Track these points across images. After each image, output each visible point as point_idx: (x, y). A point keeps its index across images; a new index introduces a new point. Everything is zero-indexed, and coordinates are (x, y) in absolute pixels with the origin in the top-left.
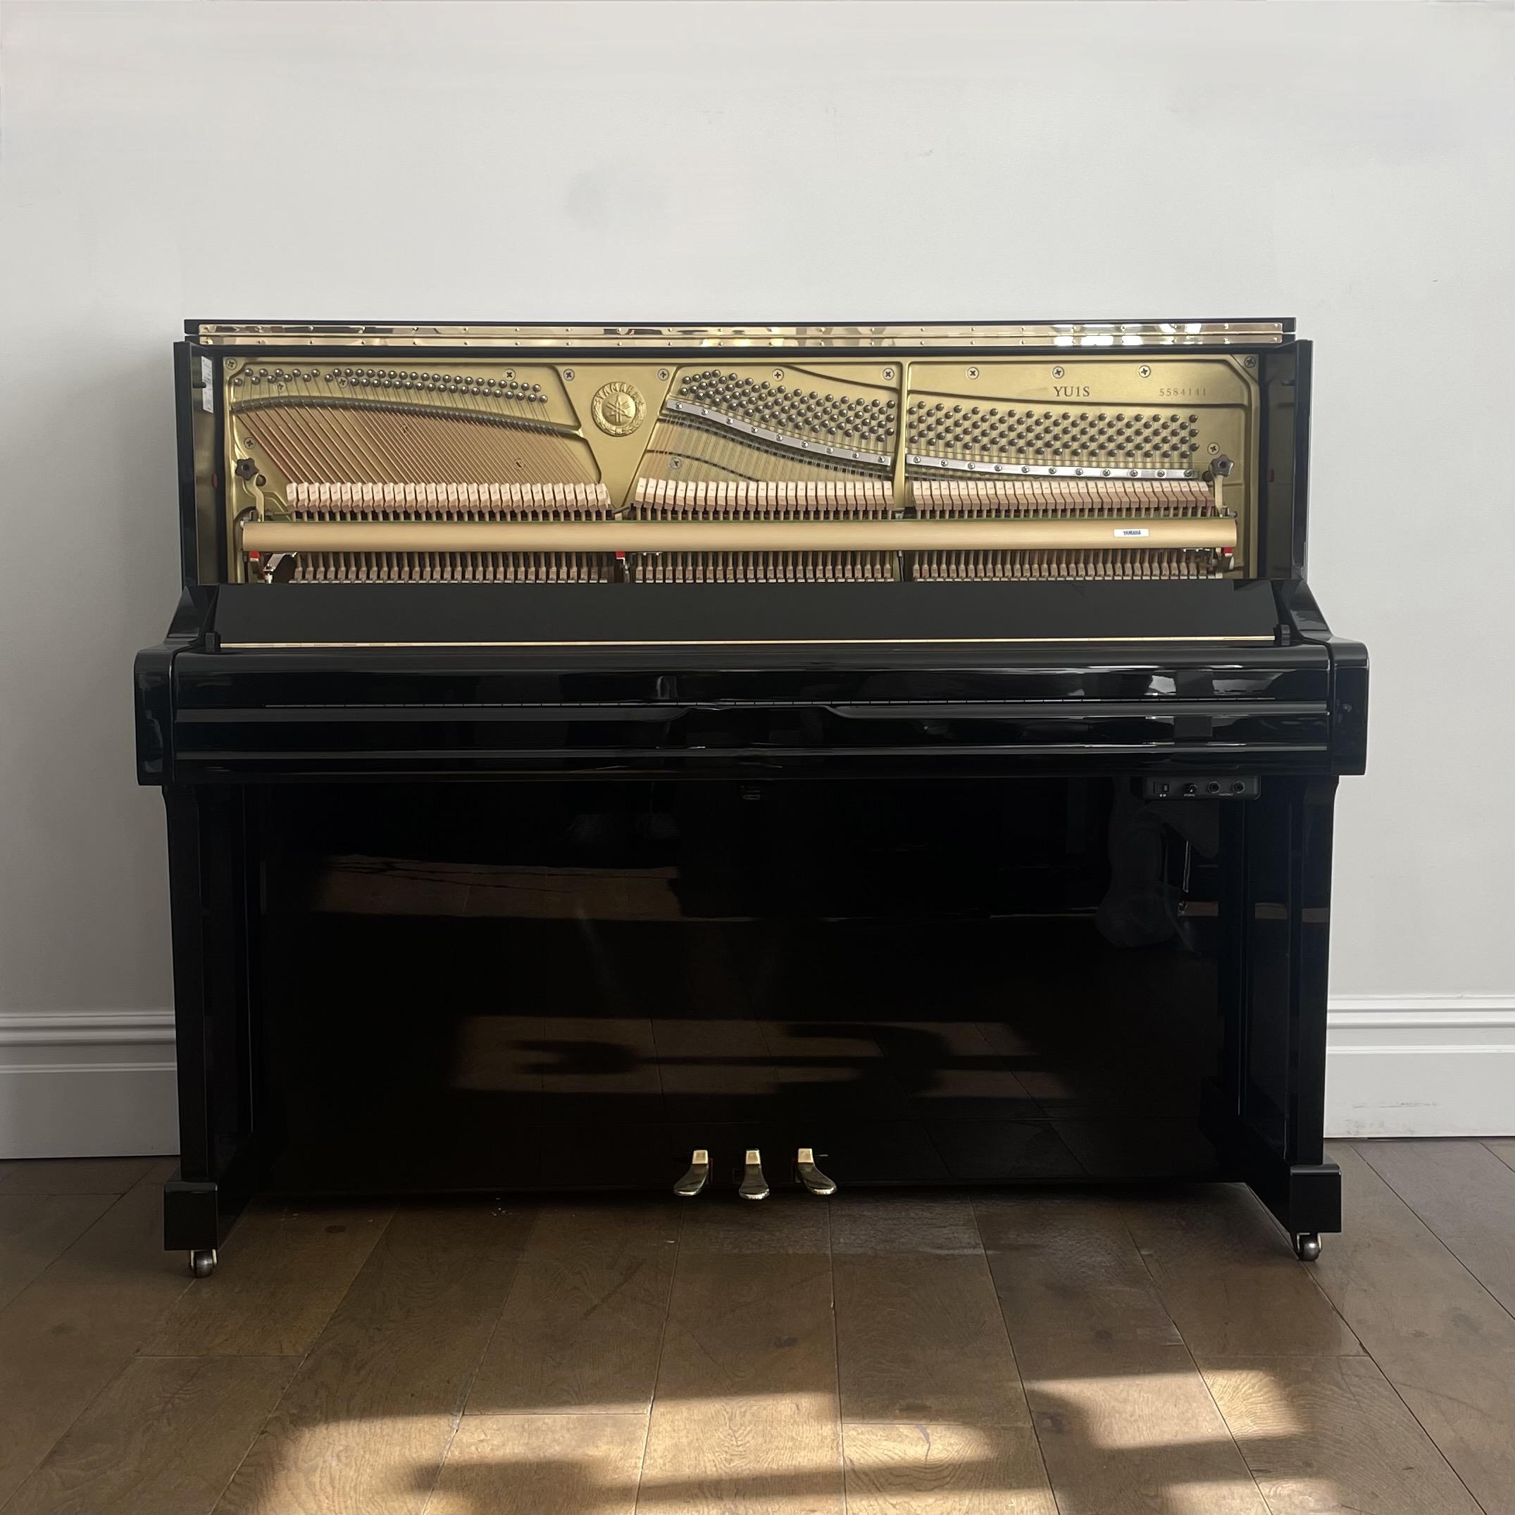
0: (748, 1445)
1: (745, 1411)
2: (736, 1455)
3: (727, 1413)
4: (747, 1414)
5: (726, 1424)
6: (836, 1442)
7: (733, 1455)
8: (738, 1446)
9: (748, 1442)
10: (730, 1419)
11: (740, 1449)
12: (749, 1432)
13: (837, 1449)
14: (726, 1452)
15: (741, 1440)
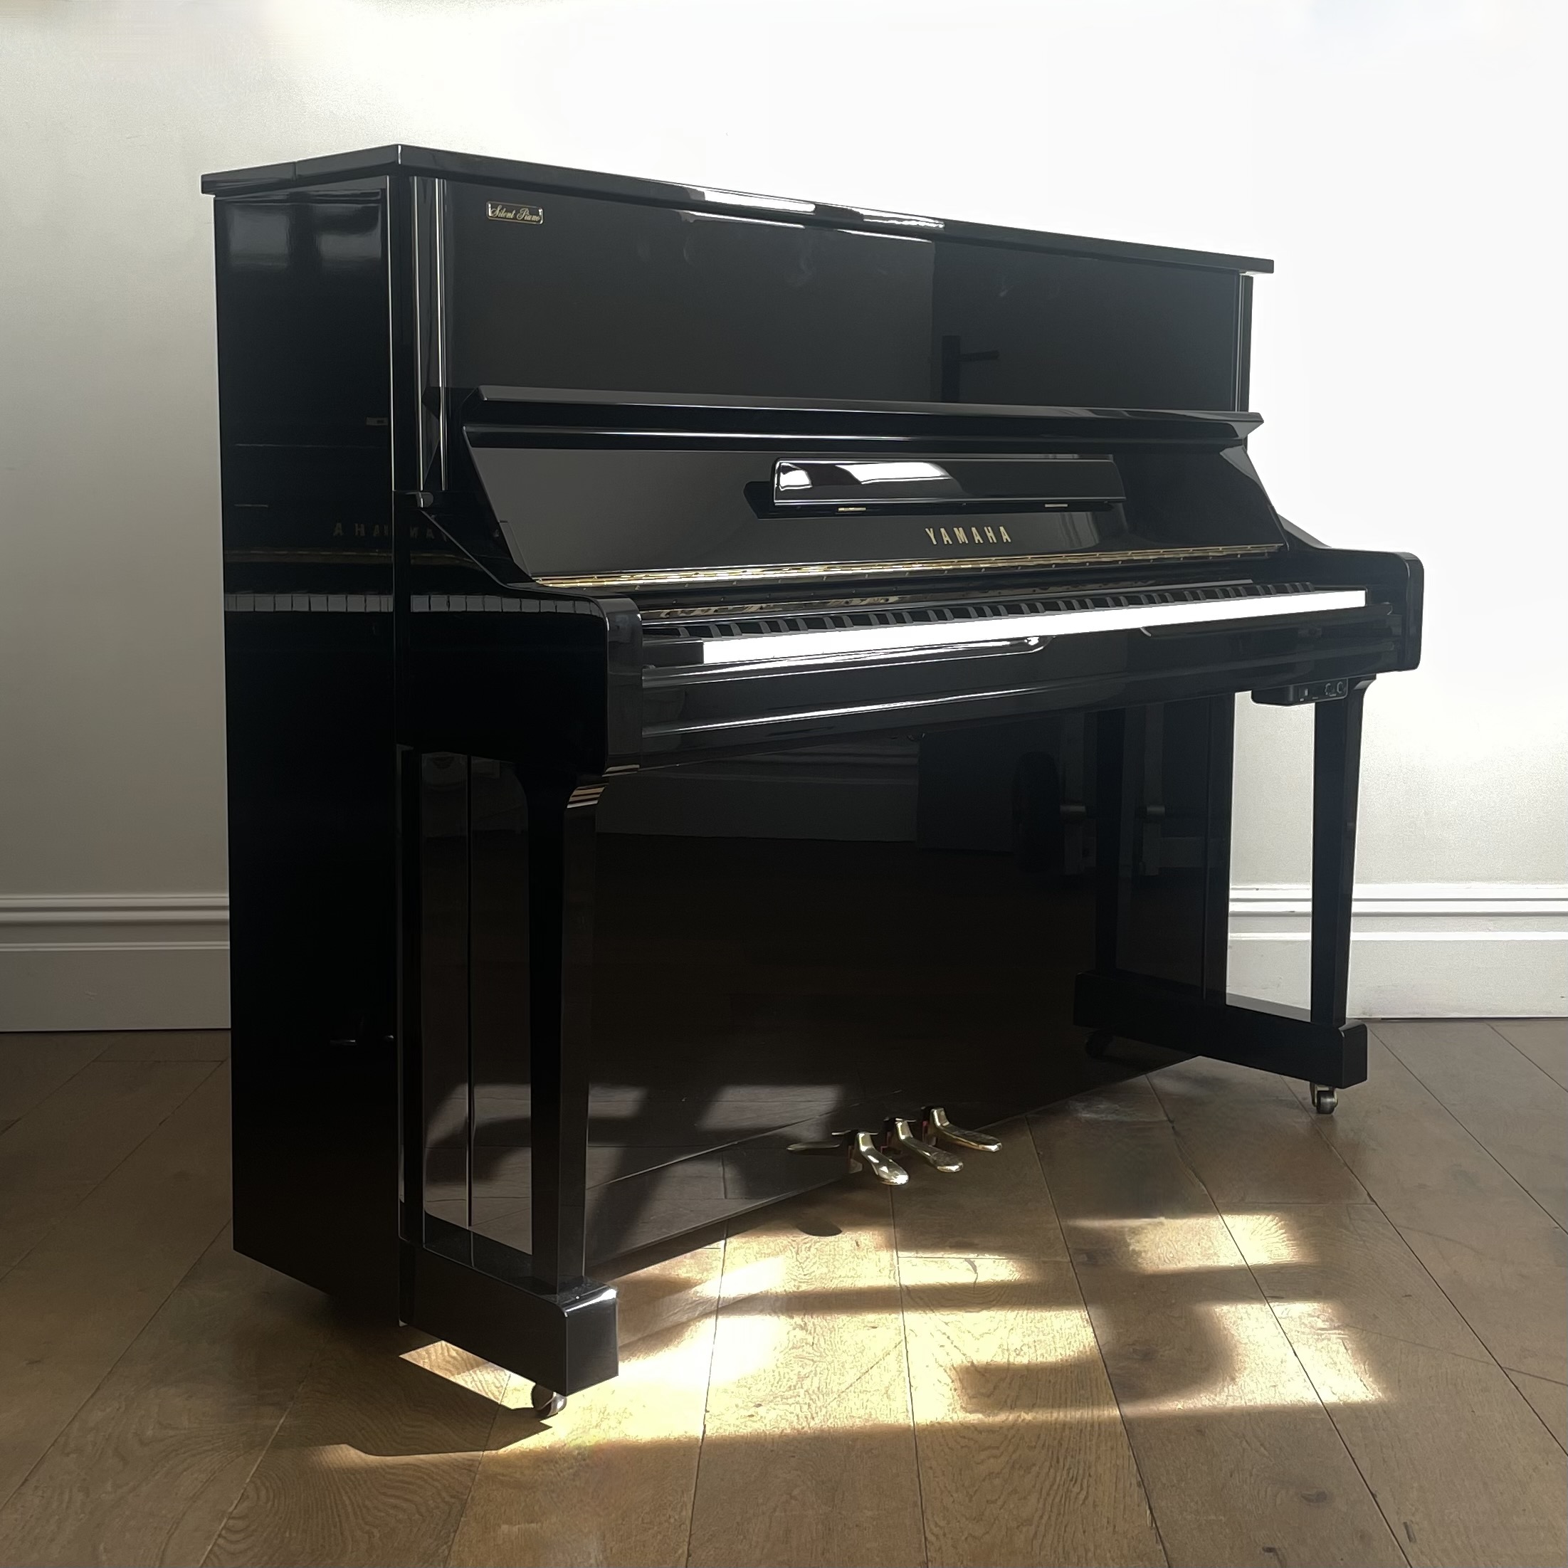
0: (813, 1274)
1: (810, 1247)
2: (804, 1282)
3: (794, 1248)
4: (812, 1249)
5: (793, 1257)
6: (893, 1272)
7: (800, 1282)
8: (805, 1275)
9: (814, 1272)
10: (797, 1253)
11: (807, 1277)
12: (814, 1263)
13: (894, 1278)
14: (795, 1280)
15: (808, 1270)
